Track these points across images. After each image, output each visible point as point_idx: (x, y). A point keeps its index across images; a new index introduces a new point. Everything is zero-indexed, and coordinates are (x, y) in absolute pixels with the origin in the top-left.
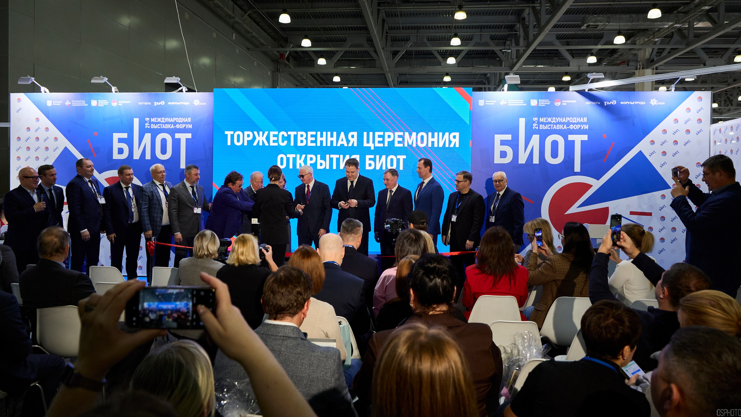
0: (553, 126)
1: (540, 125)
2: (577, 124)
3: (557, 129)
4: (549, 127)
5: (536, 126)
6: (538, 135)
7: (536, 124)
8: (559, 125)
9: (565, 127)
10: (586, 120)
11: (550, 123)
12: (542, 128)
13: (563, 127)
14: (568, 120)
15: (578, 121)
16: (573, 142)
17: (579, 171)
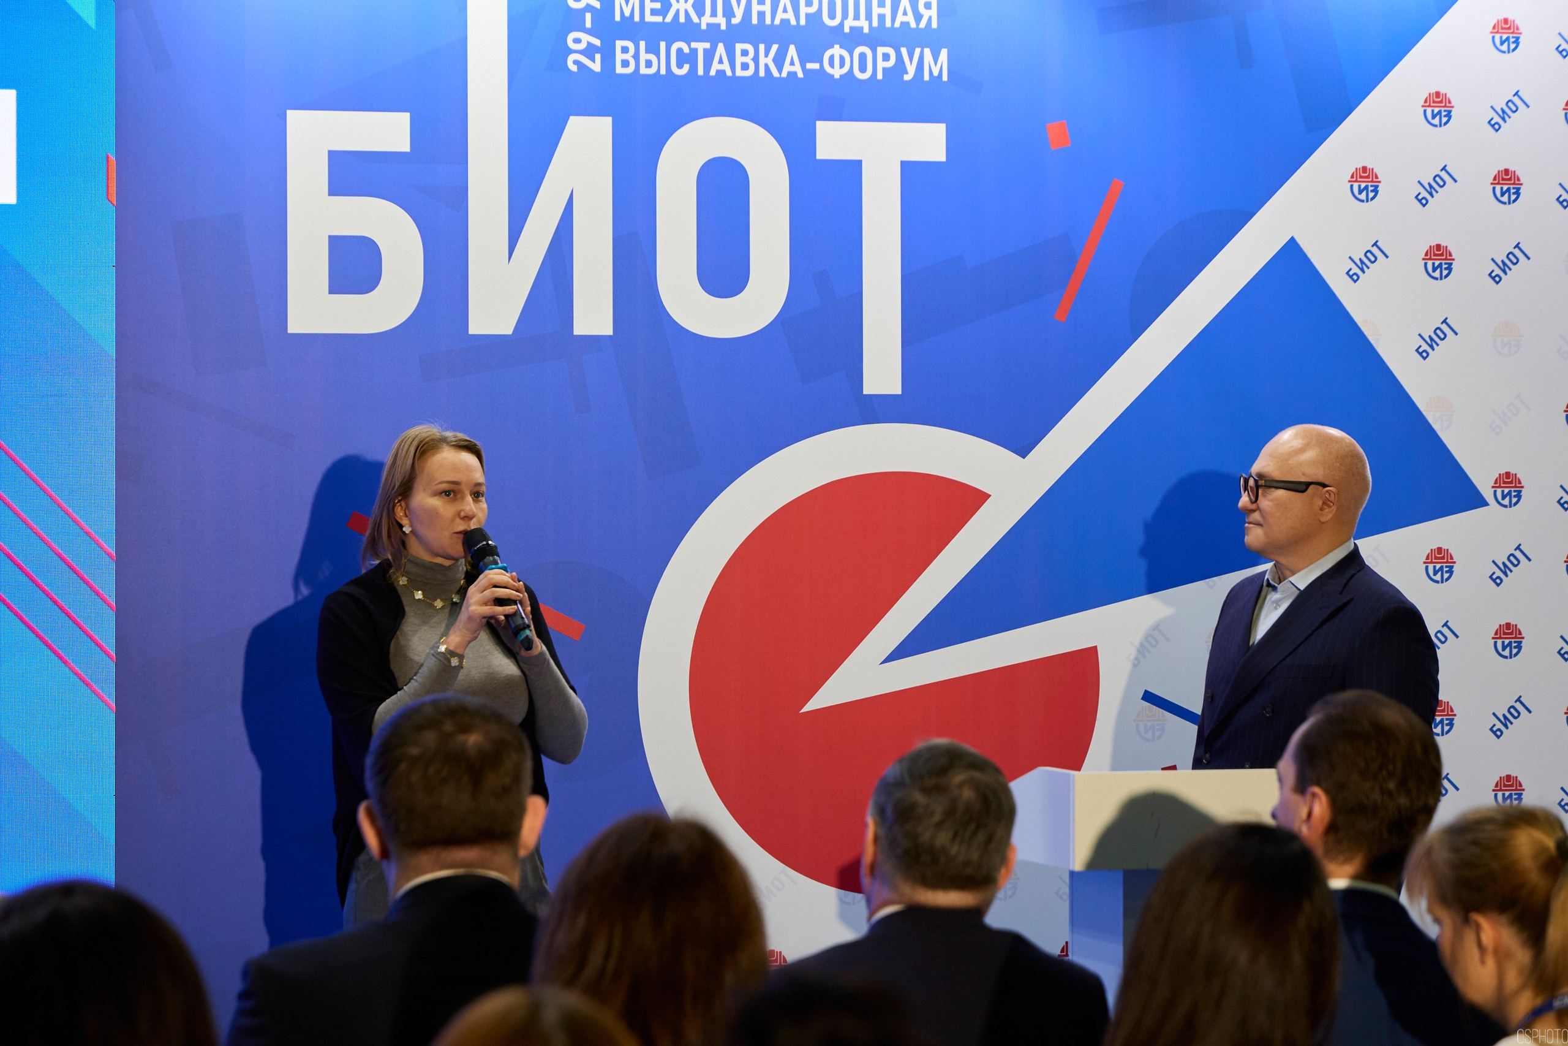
0: (709, 55)
1: (619, 44)
2: (875, 39)
3: (739, 73)
4: (682, 57)
5: (589, 52)
6: (608, 121)
7: (586, 38)
8: (750, 48)
9: (792, 65)
10: (933, 12)
11: (689, 31)
12: (630, 70)
13: (779, 61)
14: (813, 9)
15: (882, 18)
16: (852, 170)
17: (894, 387)
